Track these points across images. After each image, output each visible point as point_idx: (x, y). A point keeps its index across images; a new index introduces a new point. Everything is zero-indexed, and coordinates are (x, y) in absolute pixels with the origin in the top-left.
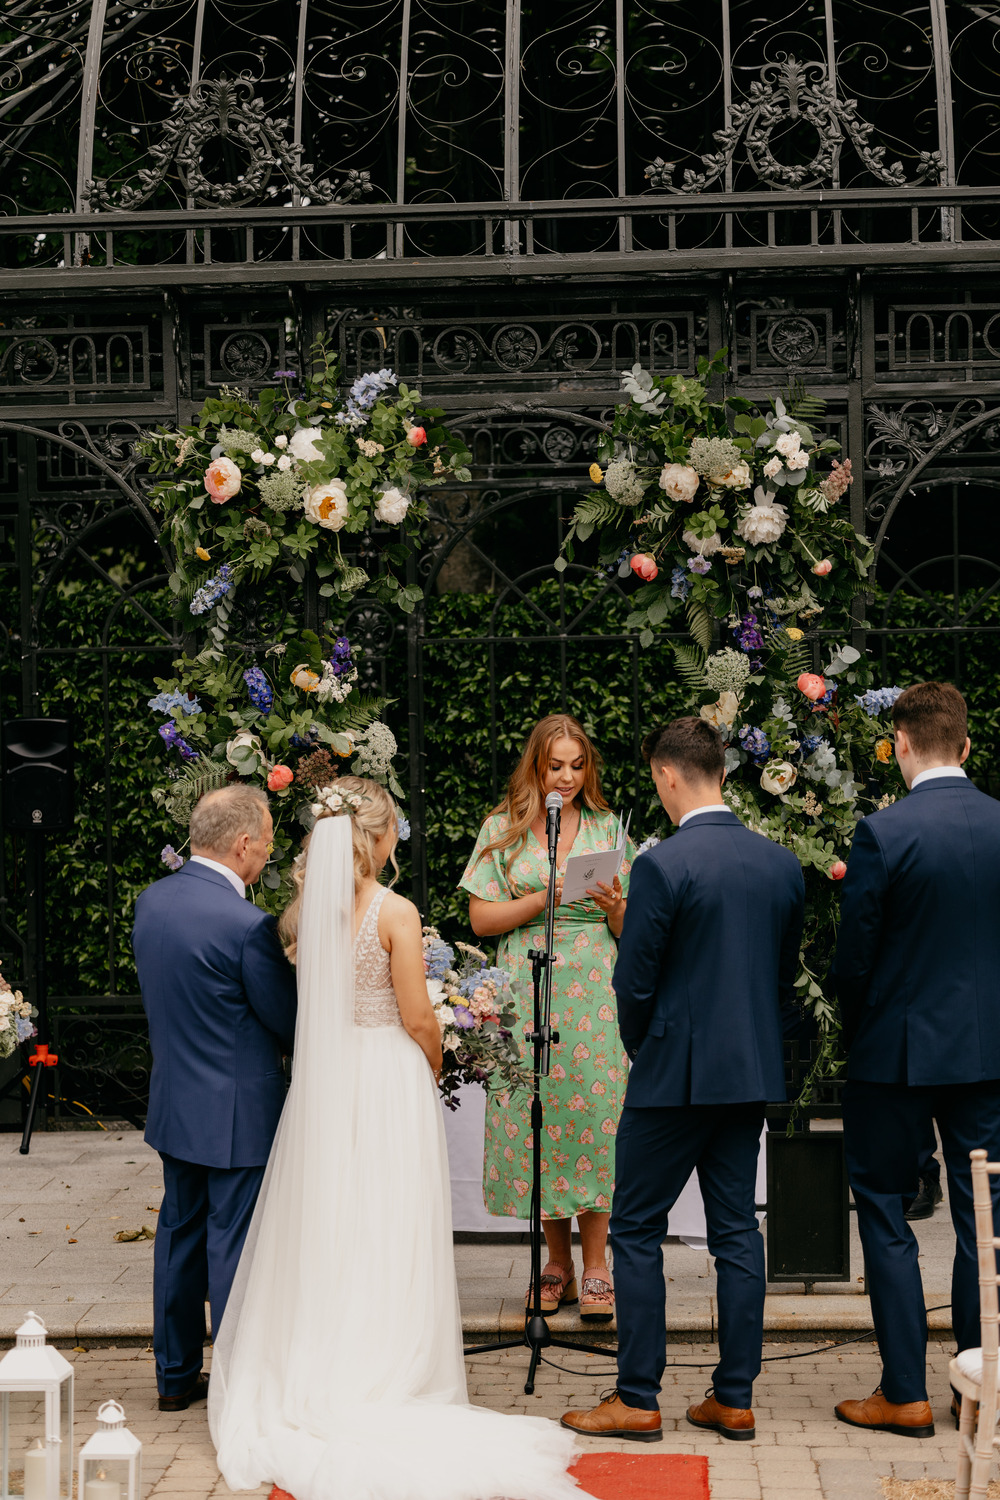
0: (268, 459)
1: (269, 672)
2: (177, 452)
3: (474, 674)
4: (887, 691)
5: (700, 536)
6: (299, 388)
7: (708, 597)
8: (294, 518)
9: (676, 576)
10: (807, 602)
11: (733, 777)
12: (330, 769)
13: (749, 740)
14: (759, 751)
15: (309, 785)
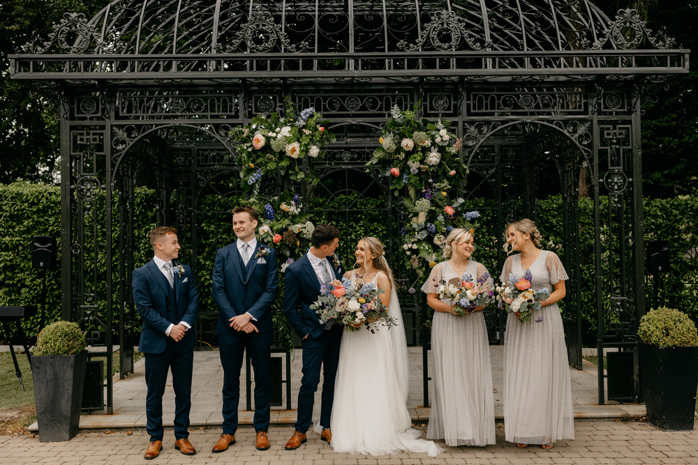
0: (274, 135)
1: (272, 205)
2: (243, 133)
3: (321, 222)
4: (474, 213)
5: (413, 162)
6: (283, 114)
7: (416, 182)
8: (282, 154)
9: (405, 175)
10: (445, 184)
11: (424, 240)
12: (294, 236)
13: (430, 227)
14: (433, 231)
15: (287, 241)
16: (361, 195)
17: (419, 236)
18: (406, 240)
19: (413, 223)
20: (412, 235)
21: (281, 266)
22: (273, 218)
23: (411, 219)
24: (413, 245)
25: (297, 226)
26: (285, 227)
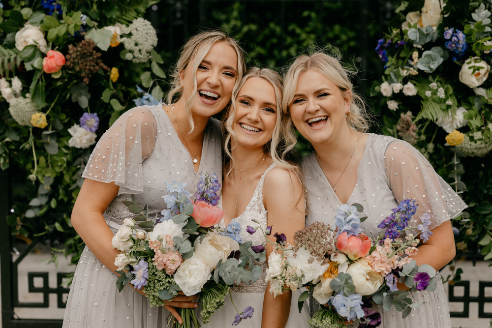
12: (95, 57)
13: (453, 40)
14: (460, 50)
15: (77, 69)
17: (422, 63)
18: (387, 72)
19: (408, 29)
20: (403, 59)
21: (70, 131)
22: (53, 10)
23: (403, 16)
24: (406, 86)
25: (110, 31)
26: (75, 33)
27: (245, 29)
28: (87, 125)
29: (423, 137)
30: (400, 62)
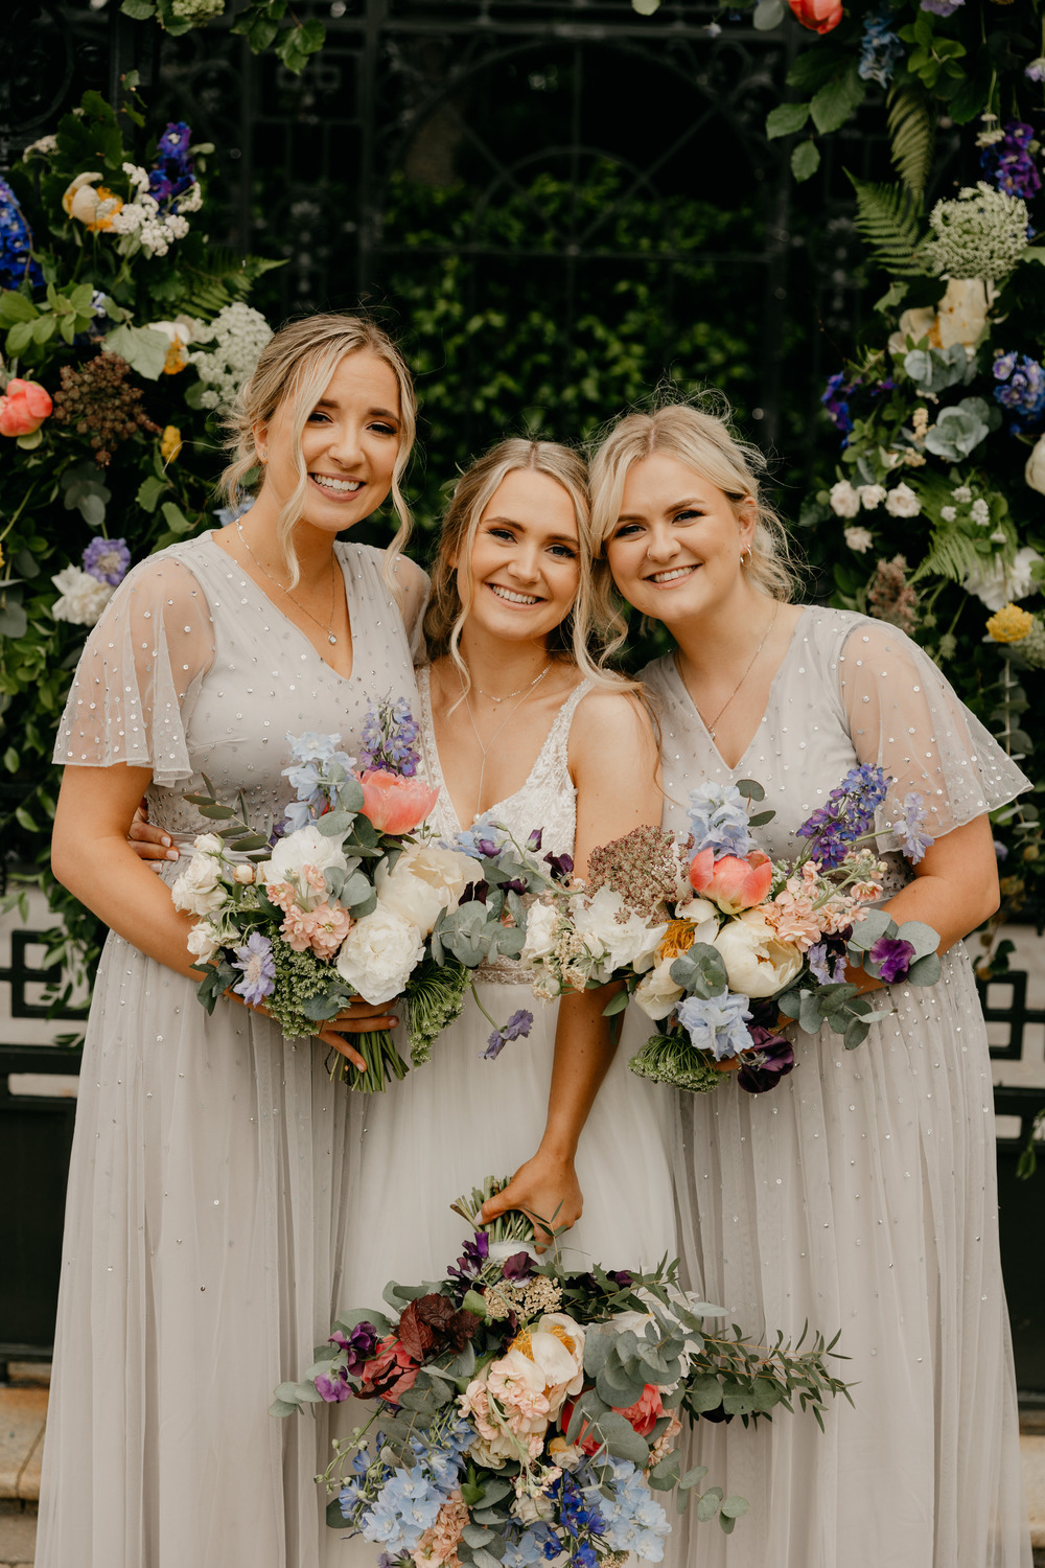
1: (25, 191)
7: (942, 75)
9: (873, 31)
11: (967, 464)
12: (127, 398)
13: (1015, 383)
14: (1030, 406)
15: (82, 428)
16: (643, 179)
17: (937, 438)
18: (847, 457)
19: (903, 350)
20: (890, 425)
21: (56, 580)
22: (20, 277)
23: (893, 320)
24: (894, 493)
25: (164, 335)
26: (77, 337)
27: (475, 324)
28: (101, 567)
29: (931, 620)
30: (883, 432)
